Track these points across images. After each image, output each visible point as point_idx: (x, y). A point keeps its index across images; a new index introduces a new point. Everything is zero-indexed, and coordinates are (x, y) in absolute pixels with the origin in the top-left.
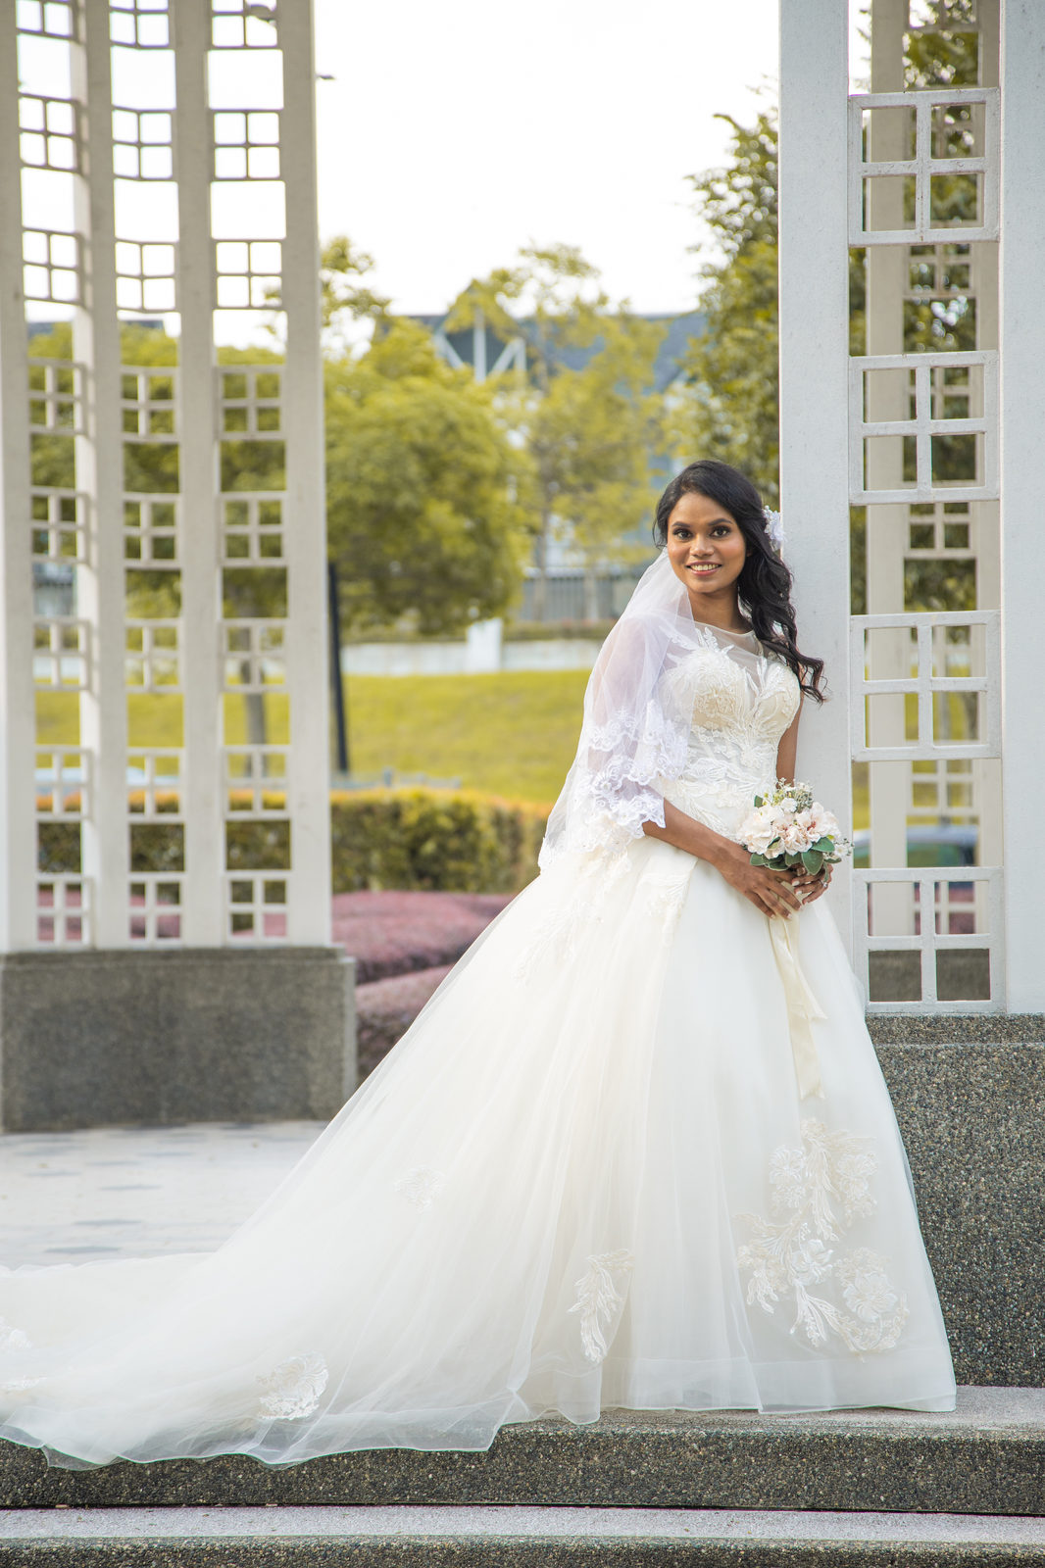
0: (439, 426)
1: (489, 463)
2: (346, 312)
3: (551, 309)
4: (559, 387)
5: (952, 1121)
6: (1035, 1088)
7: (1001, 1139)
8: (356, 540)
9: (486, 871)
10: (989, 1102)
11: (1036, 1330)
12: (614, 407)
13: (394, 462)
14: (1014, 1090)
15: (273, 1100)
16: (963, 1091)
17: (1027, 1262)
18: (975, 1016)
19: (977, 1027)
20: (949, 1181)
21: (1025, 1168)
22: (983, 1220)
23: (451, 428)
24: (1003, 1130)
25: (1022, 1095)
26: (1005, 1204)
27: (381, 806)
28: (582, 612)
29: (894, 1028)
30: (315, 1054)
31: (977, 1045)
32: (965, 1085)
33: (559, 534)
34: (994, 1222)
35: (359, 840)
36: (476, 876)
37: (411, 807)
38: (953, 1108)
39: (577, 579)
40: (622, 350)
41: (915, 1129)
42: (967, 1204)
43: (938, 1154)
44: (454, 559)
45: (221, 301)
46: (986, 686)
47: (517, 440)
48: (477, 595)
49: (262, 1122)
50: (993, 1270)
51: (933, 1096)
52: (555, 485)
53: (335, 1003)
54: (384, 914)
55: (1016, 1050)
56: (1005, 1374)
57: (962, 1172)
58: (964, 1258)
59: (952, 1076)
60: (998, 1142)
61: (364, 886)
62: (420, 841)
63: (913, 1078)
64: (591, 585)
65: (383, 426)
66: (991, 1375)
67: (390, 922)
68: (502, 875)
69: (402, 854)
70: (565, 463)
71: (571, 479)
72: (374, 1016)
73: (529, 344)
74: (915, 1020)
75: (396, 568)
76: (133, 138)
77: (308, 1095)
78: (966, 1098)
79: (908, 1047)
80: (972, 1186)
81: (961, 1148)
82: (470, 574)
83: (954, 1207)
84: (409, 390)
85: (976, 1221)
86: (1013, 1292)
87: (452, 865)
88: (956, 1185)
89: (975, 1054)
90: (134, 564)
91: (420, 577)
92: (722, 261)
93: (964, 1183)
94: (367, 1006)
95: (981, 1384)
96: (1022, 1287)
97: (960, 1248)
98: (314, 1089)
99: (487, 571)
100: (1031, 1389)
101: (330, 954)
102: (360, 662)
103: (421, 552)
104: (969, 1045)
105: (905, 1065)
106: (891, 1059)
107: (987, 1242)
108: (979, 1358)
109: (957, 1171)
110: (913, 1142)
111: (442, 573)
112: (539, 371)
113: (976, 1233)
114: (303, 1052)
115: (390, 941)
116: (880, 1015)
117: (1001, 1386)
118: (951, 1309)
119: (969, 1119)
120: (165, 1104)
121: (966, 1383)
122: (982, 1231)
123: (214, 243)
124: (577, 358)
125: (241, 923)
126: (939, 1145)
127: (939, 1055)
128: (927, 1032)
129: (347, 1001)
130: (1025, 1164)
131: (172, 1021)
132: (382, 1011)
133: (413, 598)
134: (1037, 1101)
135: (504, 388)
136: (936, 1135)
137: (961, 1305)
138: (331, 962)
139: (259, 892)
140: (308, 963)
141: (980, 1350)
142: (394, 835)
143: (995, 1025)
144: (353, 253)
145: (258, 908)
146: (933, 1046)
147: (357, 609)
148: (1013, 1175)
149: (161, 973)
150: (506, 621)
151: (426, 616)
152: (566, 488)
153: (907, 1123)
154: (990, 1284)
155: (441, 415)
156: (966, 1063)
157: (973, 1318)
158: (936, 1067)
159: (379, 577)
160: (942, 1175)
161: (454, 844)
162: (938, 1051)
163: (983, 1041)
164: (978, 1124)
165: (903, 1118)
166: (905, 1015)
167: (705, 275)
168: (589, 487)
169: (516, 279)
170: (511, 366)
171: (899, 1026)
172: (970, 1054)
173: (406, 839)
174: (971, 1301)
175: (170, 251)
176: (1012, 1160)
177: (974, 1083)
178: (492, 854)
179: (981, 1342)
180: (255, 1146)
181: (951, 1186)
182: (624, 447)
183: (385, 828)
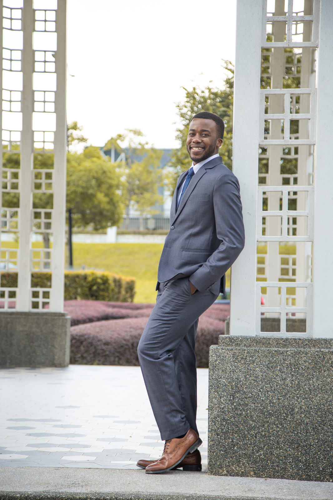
0: (101, 172)
1: (114, 182)
2: (76, 141)
3: (133, 146)
4: (134, 166)
5: (292, 378)
6: (324, 366)
7: (310, 385)
8: (77, 203)
9: (111, 295)
10: (306, 371)
11: (322, 459)
12: (149, 172)
13: (88, 181)
14: (316, 367)
15: (43, 361)
16: (297, 367)
17: (319, 433)
18: (301, 338)
19: (302, 342)
20: (290, 401)
21: (319, 397)
22: (303, 416)
23: (104, 172)
24: (311, 382)
25: (319, 369)
26: (311, 410)
27: (81, 275)
28: (139, 228)
29: (271, 342)
30: (57, 346)
31: (302, 350)
32: (297, 364)
33: (133, 206)
34: (307, 417)
35: (74, 285)
36: (108, 297)
37: (90, 276)
38: (292, 373)
39: (138, 219)
40: (151, 157)
41: (278, 381)
42: (297, 410)
43: (286, 391)
44: (104, 209)
45: (35, 110)
46: (308, 214)
47: (123, 179)
48: (110, 219)
49: (39, 367)
50: (306, 436)
51: (285, 368)
52: (132, 192)
53: (64, 330)
54: (81, 306)
55: (317, 352)
56: (310, 476)
57: (295, 398)
58: (295, 431)
59: (293, 361)
60: (309, 387)
61: (76, 298)
62: (92, 286)
63: (278, 361)
64: (141, 221)
65: (85, 171)
66: (304, 476)
67: (83, 308)
68: (116, 297)
69: (87, 289)
70: (135, 187)
71: (137, 191)
72: (77, 335)
73: (126, 154)
74: (279, 339)
75: (88, 211)
76: (9, 58)
77: (54, 359)
78: (297, 369)
79: (276, 349)
80: (299, 403)
81: (295, 389)
82: (109, 214)
83: (292, 411)
84: (93, 162)
85: (300, 417)
86: (314, 444)
87: (101, 293)
88: (293, 403)
89: (301, 353)
90: (5, 190)
91: (95, 214)
92: (182, 128)
93: (296, 402)
94: (74, 333)
95: (301, 480)
96: (317, 443)
97: (293, 427)
98: (56, 357)
99: (113, 214)
100: (320, 482)
101: (63, 315)
102: (77, 239)
103: (95, 207)
104: (299, 349)
105: (275, 356)
106: (269, 354)
107: (304, 425)
108: (300, 469)
109: (293, 397)
110: (277, 386)
111: (101, 213)
112: (129, 162)
113: (300, 421)
114: (53, 346)
115: (82, 314)
116: (265, 337)
117: (308, 481)
118: (290, 450)
119: (298, 377)
120: (9, 361)
121: (295, 479)
122: (302, 421)
123: (33, 91)
124: (139, 158)
125: (35, 305)
126: (287, 387)
127: (288, 353)
128: (283, 344)
129: (68, 330)
130: (319, 395)
131: (12, 335)
132: (79, 334)
133: (92, 220)
134: (325, 371)
135: (119, 166)
136: (286, 383)
137: (293, 449)
138: (63, 317)
139: (41, 295)
140: (56, 318)
141: (300, 466)
142: (85, 284)
143: (309, 342)
144: (79, 125)
145: (41, 300)
146: (285, 349)
147: (77, 222)
148: (315, 399)
149: (9, 320)
150: (118, 227)
151: (96, 225)
152: (135, 194)
153: (275, 378)
154: (305, 441)
155: (102, 169)
156: (298, 356)
157: (298, 454)
158: (286, 357)
159: (83, 213)
160: (288, 399)
161: (102, 287)
162: (287, 351)
163: (304, 348)
164: (302, 380)
165: (273, 376)
166: (275, 337)
167: (177, 131)
168: (142, 194)
169: (123, 136)
170: (121, 160)
171: (272, 341)
172: (300, 353)
173: (88, 285)
174: (297, 447)
175: (20, 93)
176: (314, 394)
177: (301, 364)
178: (113, 290)
179: (301, 464)
180: (36, 375)
181: (291, 403)
182: (152, 183)
183: (82, 282)
